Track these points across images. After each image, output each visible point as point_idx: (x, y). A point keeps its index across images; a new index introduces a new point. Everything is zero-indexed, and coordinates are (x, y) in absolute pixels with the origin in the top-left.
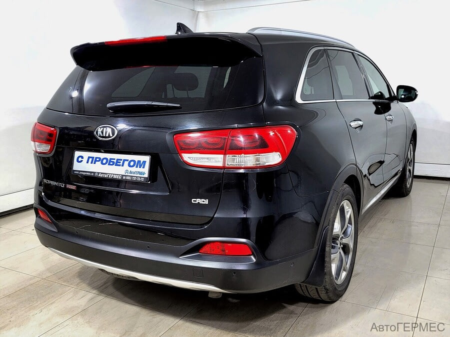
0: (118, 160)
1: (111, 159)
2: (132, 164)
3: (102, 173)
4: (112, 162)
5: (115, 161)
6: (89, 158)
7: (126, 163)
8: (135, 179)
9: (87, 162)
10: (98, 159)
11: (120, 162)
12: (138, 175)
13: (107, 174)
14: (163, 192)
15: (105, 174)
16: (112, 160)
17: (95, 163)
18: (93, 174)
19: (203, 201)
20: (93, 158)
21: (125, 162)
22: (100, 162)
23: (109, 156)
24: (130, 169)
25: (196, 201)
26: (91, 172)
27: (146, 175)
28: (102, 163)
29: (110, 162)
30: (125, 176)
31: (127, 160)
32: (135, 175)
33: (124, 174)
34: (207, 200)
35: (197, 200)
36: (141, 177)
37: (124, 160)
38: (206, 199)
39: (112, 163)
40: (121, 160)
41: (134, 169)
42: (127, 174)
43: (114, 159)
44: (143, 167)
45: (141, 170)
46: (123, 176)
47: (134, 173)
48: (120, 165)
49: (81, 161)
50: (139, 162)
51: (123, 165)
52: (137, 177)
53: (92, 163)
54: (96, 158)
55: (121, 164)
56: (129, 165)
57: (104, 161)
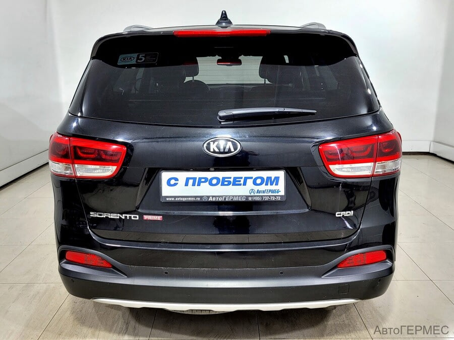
0: (235, 178)
1: (224, 178)
2: (259, 181)
3: (213, 197)
4: (226, 181)
5: (232, 180)
6: (188, 179)
7: (250, 182)
8: (267, 199)
9: (187, 184)
10: (203, 180)
11: (240, 181)
12: (270, 194)
13: (222, 196)
14: (300, 209)
15: (219, 197)
16: (226, 180)
17: (199, 185)
18: (199, 199)
19: (348, 213)
20: (194, 179)
21: (248, 180)
22: (208, 182)
23: (221, 175)
24: (256, 188)
25: (340, 214)
26: (196, 197)
27: (282, 193)
28: (211, 184)
29: (224, 182)
30: (252, 196)
31: (251, 178)
32: (266, 194)
33: (250, 195)
34: (352, 211)
35: (342, 213)
36: (275, 196)
37: (246, 179)
38: (350, 211)
39: (226, 183)
40: (241, 178)
41: (263, 187)
42: (252, 194)
43: (230, 178)
44: (277, 184)
45: (274, 187)
46: (247, 197)
47: (264, 192)
48: (240, 185)
49: (175, 184)
50: (269, 178)
51: (245, 184)
52: (270, 196)
53: (194, 185)
54: (200, 179)
55: (242, 182)
56: (255, 183)
57: (214, 181)
